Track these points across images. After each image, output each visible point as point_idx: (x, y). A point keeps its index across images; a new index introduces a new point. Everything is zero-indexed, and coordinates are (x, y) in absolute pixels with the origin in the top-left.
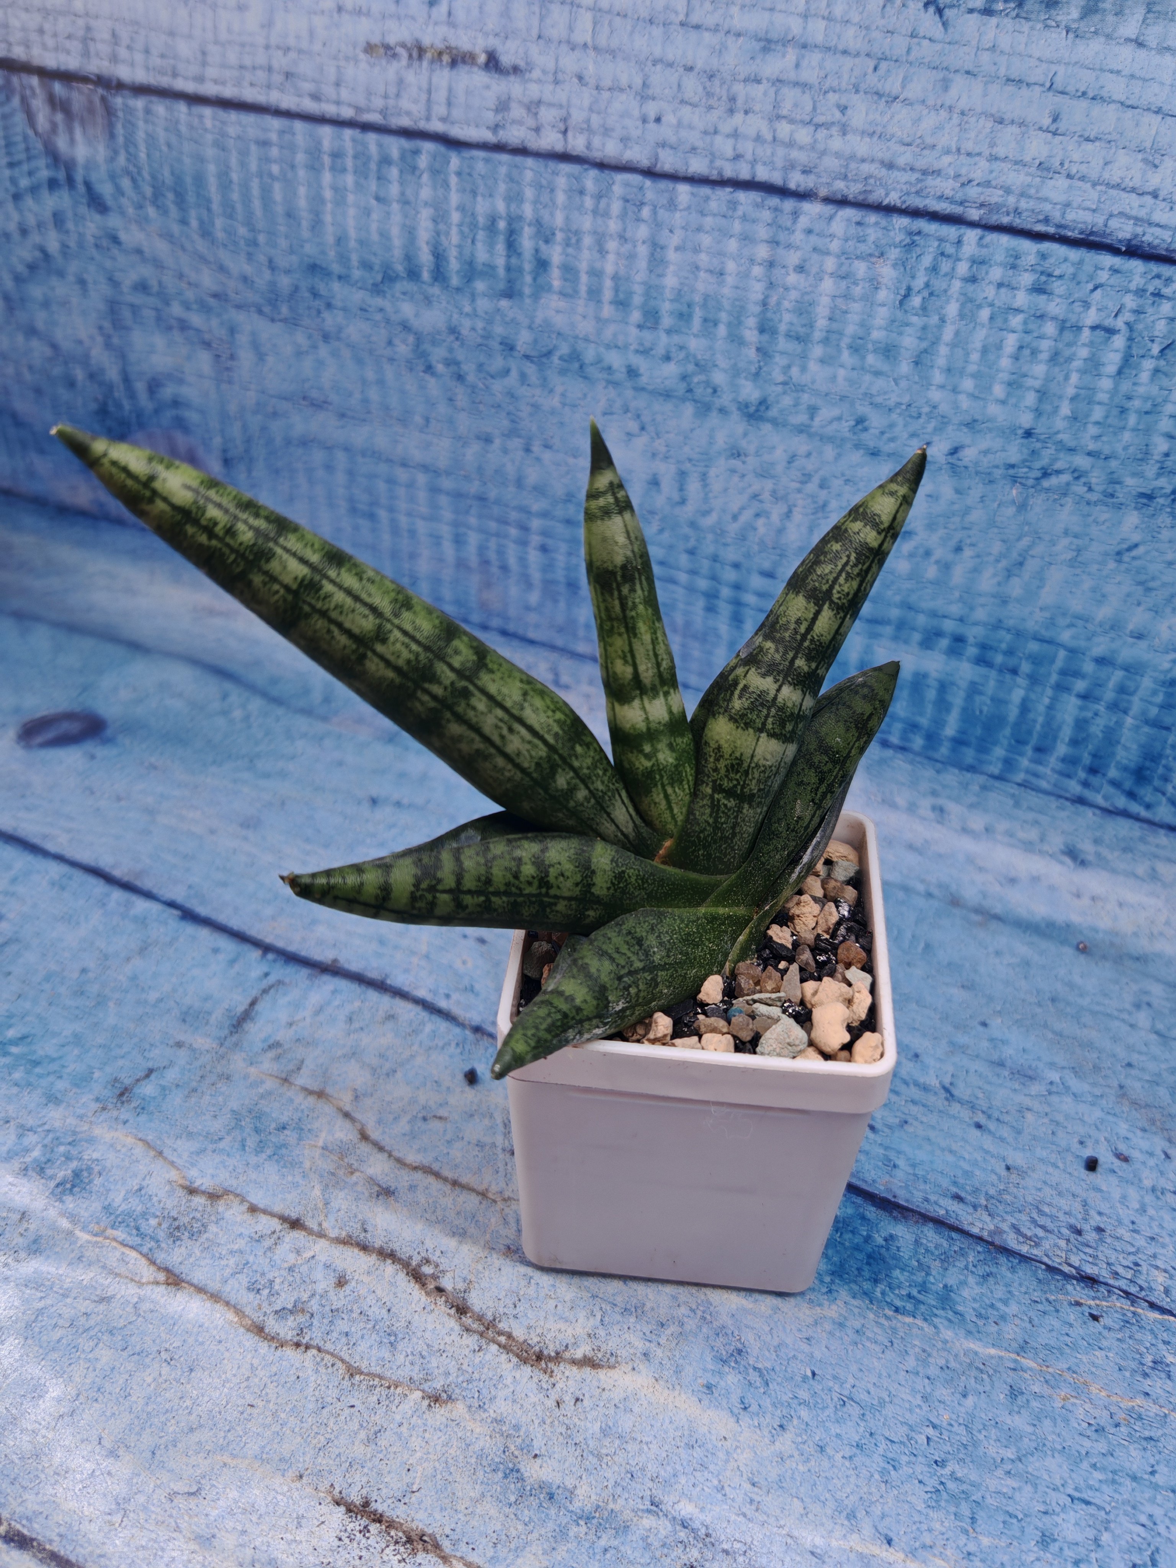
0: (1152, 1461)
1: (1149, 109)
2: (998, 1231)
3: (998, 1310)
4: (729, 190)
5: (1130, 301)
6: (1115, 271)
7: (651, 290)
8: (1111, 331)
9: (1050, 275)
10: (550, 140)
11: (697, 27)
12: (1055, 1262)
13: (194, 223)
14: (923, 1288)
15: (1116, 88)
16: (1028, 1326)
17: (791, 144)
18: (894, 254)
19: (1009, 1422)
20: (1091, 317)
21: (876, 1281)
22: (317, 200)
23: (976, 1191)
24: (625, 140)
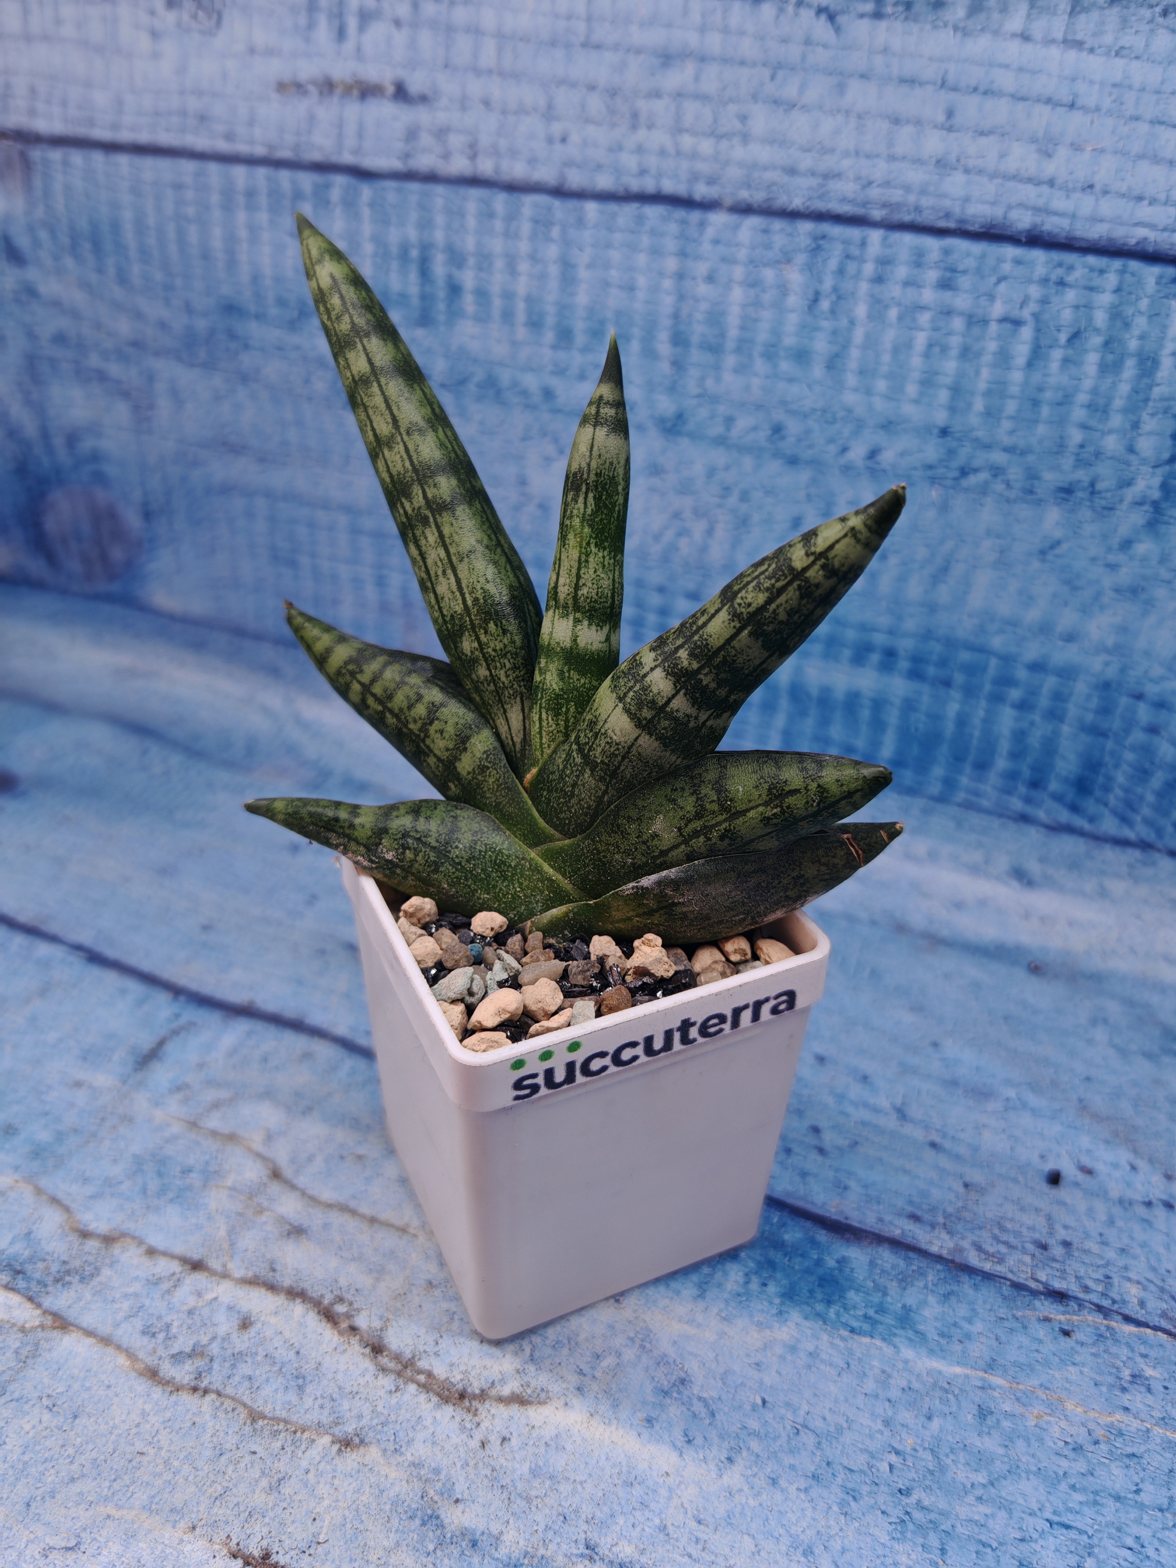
0: (1136, 1479)
1: (1038, 101)
2: (960, 1250)
3: (961, 1328)
4: (635, 205)
5: (1035, 291)
6: (1018, 262)
7: (564, 309)
8: (1017, 323)
9: (954, 270)
10: (459, 165)
11: (598, 47)
12: (1021, 1278)
13: (111, 271)
14: (881, 1309)
15: (1006, 81)
16: (995, 1343)
17: (694, 155)
18: (801, 258)
19: (979, 1444)
20: (998, 309)
21: (829, 1303)
22: (231, 240)
23: (933, 1210)
24: (532, 161)
